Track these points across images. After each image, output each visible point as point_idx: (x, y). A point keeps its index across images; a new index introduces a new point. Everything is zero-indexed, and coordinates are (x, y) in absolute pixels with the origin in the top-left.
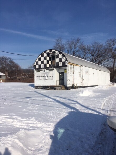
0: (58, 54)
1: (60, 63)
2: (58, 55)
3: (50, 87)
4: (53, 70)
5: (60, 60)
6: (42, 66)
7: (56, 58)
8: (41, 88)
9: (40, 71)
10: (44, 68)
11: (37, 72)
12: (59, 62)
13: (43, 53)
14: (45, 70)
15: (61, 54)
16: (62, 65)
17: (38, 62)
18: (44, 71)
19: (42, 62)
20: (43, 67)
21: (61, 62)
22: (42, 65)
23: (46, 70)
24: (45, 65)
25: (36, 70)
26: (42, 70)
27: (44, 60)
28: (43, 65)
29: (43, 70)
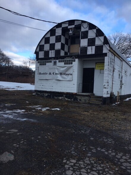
0: (87, 29)
1: (89, 48)
2: (87, 32)
3: (64, 96)
4: (73, 62)
5: (91, 42)
6: (52, 54)
7: (83, 38)
8: (47, 95)
9: (47, 63)
10: (54, 58)
11: (40, 65)
12: (89, 46)
13: (55, 28)
14: (57, 61)
15: (95, 30)
16: (93, 53)
17: (43, 46)
18: (55, 63)
19: (52, 47)
20: (53, 56)
21: (94, 47)
22: (50, 51)
23: (59, 62)
24: (58, 52)
25: (39, 61)
26: (51, 62)
27: (56, 42)
28: (53, 51)
29: (53, 61)
